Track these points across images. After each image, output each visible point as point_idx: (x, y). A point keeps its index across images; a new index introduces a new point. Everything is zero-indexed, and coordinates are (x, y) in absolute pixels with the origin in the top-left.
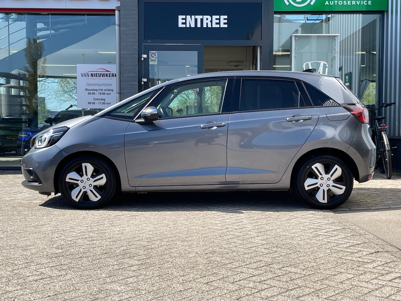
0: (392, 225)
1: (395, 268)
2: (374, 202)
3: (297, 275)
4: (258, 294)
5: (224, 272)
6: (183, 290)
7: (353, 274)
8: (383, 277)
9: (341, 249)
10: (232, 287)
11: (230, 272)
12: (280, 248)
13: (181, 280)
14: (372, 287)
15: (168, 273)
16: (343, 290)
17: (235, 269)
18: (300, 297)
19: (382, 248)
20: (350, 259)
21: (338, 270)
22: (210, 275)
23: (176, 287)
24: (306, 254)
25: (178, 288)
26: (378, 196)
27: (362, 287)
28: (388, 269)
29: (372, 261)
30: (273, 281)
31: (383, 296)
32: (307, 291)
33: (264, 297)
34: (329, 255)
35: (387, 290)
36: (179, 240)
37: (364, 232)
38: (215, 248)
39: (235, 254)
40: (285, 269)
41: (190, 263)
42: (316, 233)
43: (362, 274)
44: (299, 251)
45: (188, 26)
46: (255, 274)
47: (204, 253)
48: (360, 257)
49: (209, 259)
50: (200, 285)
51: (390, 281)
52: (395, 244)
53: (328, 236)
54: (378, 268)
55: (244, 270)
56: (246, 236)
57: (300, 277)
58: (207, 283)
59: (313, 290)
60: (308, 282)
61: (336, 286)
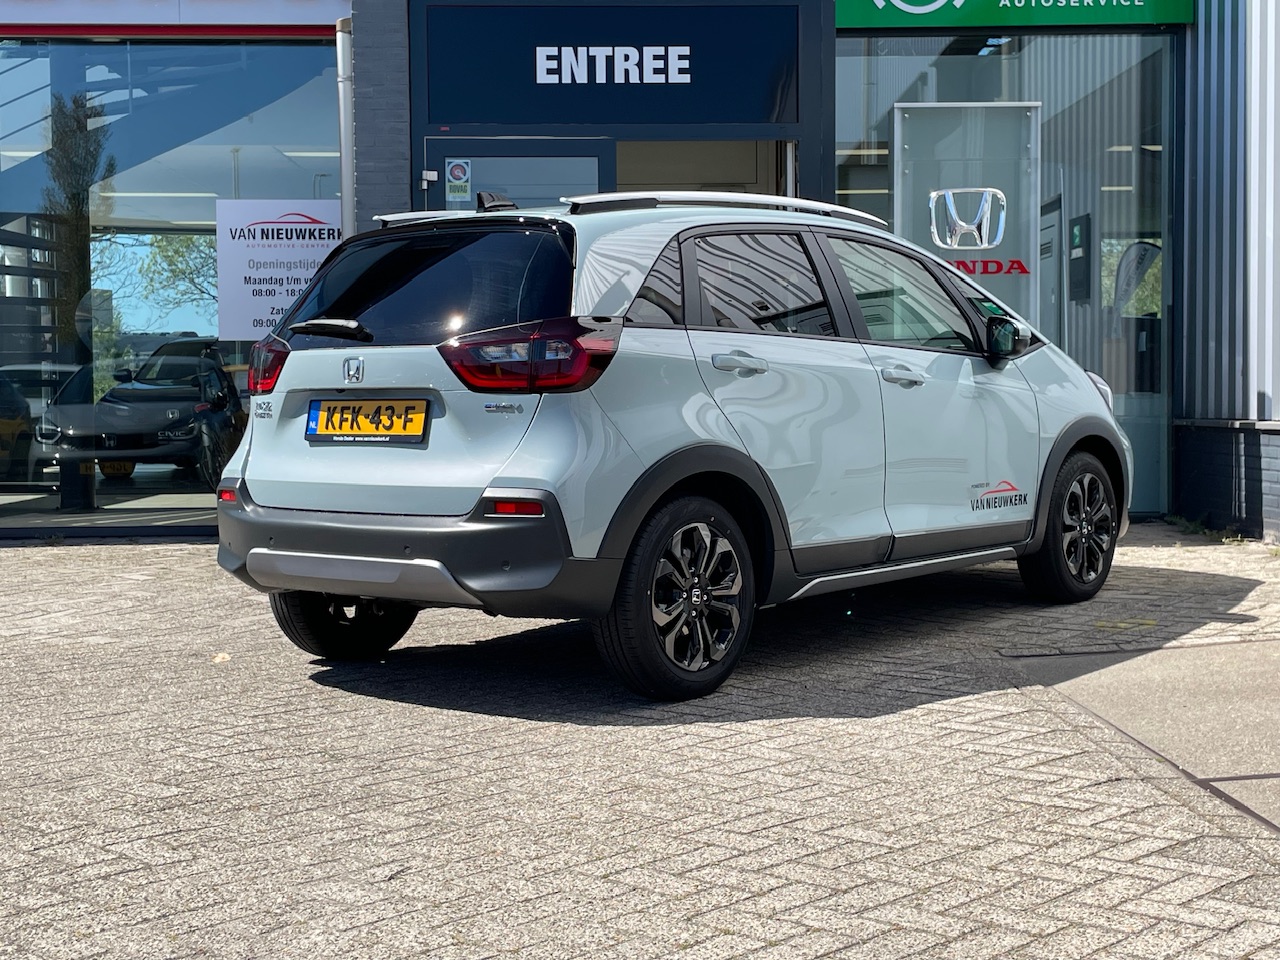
0: (1177, 700)
1: (1156, 824)
2: (1137, 629)
3: (869, 850)
4: (749, 903)
5: (657, 843)
6: (533, 897)
7: (1030, 844)
8: (1115, 851)
9: (1009, 773)
10: (676, 885)
11: (675, 844)
12: (832, 771)
13: (531, 870)
14: (1076, 880)
15: (494, 852)
16: (993, 889)
17: (689, 836)
18: (867, 909)
19: (1131, 769)
20: (1030, 800)
21: (990, 833)
22: (617, 853)
23: (514, 888)
24: (904, 789)
25: (521, 893)
26: (1153, 609)
27: (1049, 879)
28: (1133, 827)
29: (1092, 806)
30: (797, 868)
31: (1102, 903)
32: (891, 892)
33: (766, 913)
34: (972, 789)
35: (1119, 886)
36: (534, 753)
37: (1090, 719)
38: (637, 776)
39: (696, 792)
40: (836, 832)
41: (561, 821)
42: (945, 725)
43: (1057, 844)
44: (885, 782)
45: (567, 80)
46: (747, 850)
47: (603, 790)
48: (1059, 796)
49: (617, 807)
50: (585, 882)
51: (1131, 861)
52: (1173, 756)
53: (977, 736)
54: (1105, 825)
55: (718, 837)
56: (734, 740)
57: (874, 854)
58: (605, 877)
59: (905, 891)
60: (895, 869)
61: (975, 879)
